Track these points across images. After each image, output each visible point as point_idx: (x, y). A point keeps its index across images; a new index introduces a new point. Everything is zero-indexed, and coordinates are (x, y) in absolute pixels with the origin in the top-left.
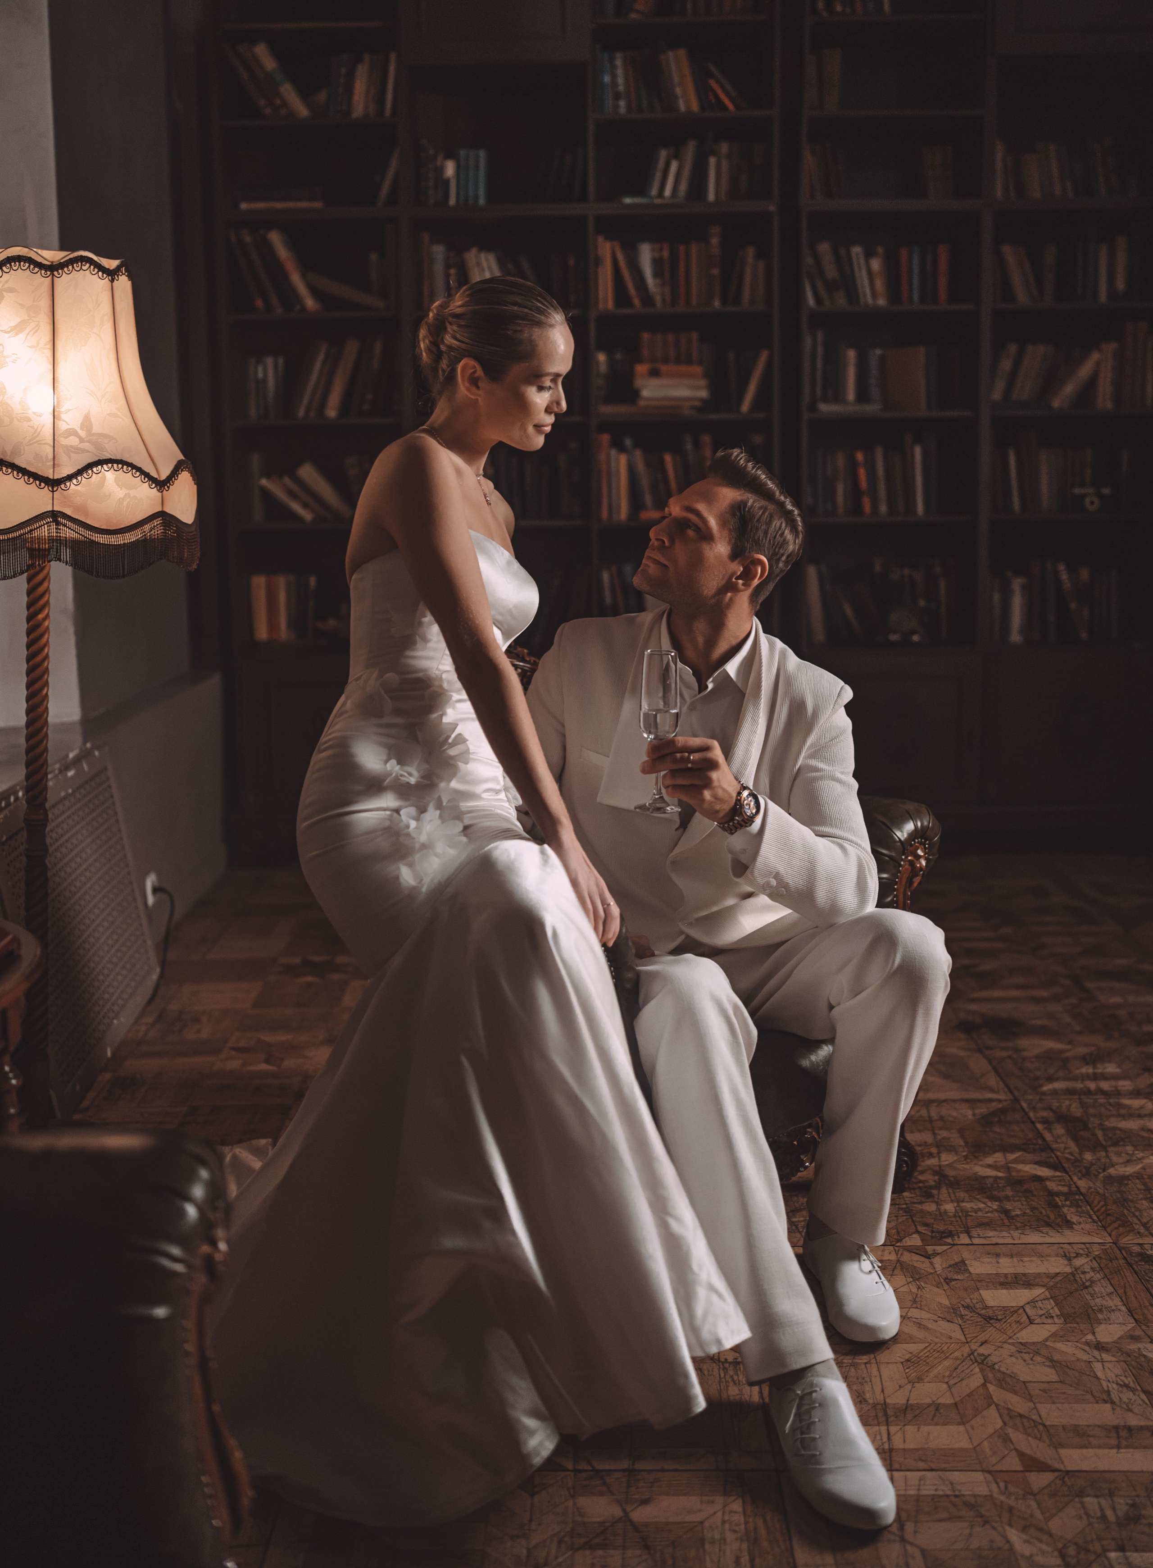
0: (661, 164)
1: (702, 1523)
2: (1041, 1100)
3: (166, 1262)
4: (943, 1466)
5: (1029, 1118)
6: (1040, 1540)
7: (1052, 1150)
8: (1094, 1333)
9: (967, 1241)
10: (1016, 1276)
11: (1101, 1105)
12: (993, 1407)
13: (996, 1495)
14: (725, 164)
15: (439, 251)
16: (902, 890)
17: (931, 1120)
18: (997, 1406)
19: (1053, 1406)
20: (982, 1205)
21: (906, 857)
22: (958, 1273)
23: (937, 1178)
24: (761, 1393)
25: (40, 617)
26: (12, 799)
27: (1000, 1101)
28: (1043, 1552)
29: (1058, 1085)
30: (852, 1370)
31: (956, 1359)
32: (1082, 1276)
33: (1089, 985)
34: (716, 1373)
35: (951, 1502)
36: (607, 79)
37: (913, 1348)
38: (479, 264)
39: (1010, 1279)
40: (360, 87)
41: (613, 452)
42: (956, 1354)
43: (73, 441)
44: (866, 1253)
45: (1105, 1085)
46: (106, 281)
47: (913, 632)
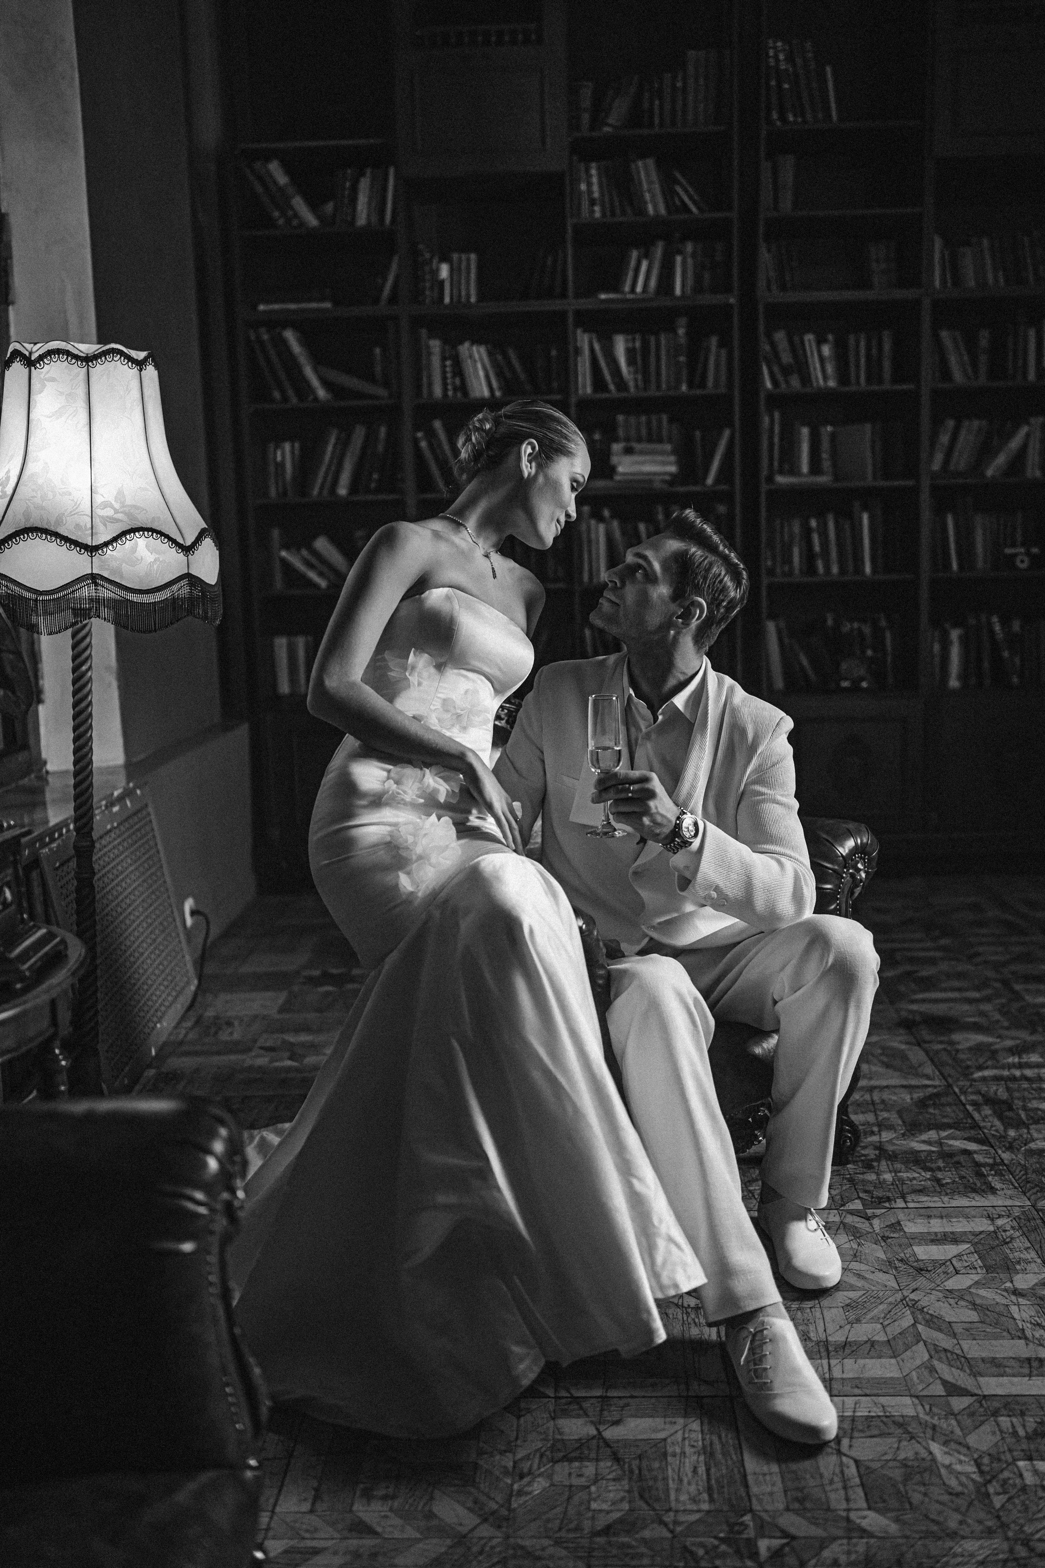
0: (633, 263)
1: (665, 1440)
2: (971, 1085)
3: (191, 1206)
4: (876, 1392)
5: (961, 1101)
6: (959, 1453)
7: (980, 1128)
8: (1012, 1282)
9: (903, 1205)
10: (945, 1234)
11: (1024, 1089)
12: (921, 1344)
13: (921, 1416)
14: (690, 261)
15: (435, 345)
16: (844, 899)
17: (873, 1103)
18: (925, 1342)
19: (975, 1342)
20: (916, 1175)
21: (848, 870)
22: (894, 1232)
23: (877, 1152)
24: (718, 1332)
25: (84, 668)
26: (64, 831)
27: (935, 1087)
28: (961, 1462)
29: (986, 1073)
30: (799, 1313)
31: (890, 1303)
32: (1003, 1234)
33: (1018, 987)
34: (680, 1317)
35: (882, 1421)
36: (583, 187)
37: (852, 1295)
38: (471, 356)
39: (939, 1236)
40: (362, 200)
41: (593, 522)
42: (890, 1300)
43: (109, 512)
44: (812, 1214)
45: (1028, 1073)
46: (135, 371)
47: (863, 679)
